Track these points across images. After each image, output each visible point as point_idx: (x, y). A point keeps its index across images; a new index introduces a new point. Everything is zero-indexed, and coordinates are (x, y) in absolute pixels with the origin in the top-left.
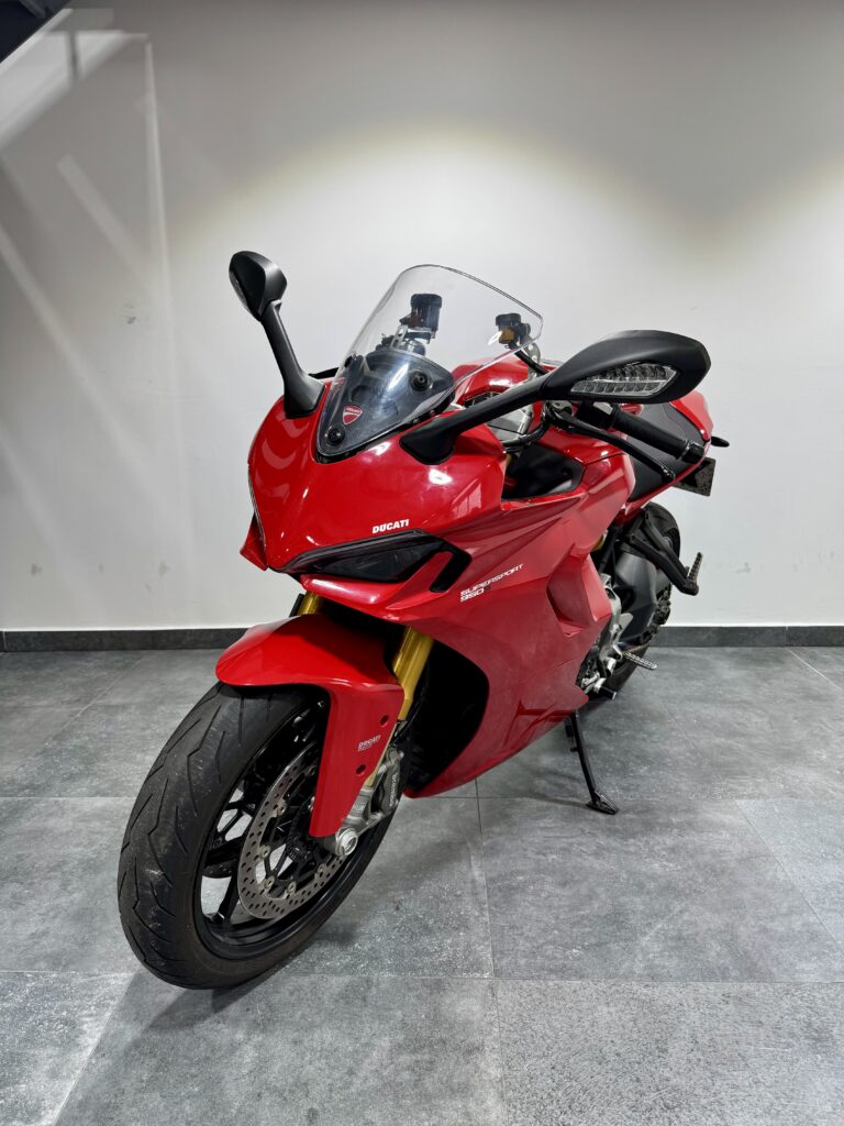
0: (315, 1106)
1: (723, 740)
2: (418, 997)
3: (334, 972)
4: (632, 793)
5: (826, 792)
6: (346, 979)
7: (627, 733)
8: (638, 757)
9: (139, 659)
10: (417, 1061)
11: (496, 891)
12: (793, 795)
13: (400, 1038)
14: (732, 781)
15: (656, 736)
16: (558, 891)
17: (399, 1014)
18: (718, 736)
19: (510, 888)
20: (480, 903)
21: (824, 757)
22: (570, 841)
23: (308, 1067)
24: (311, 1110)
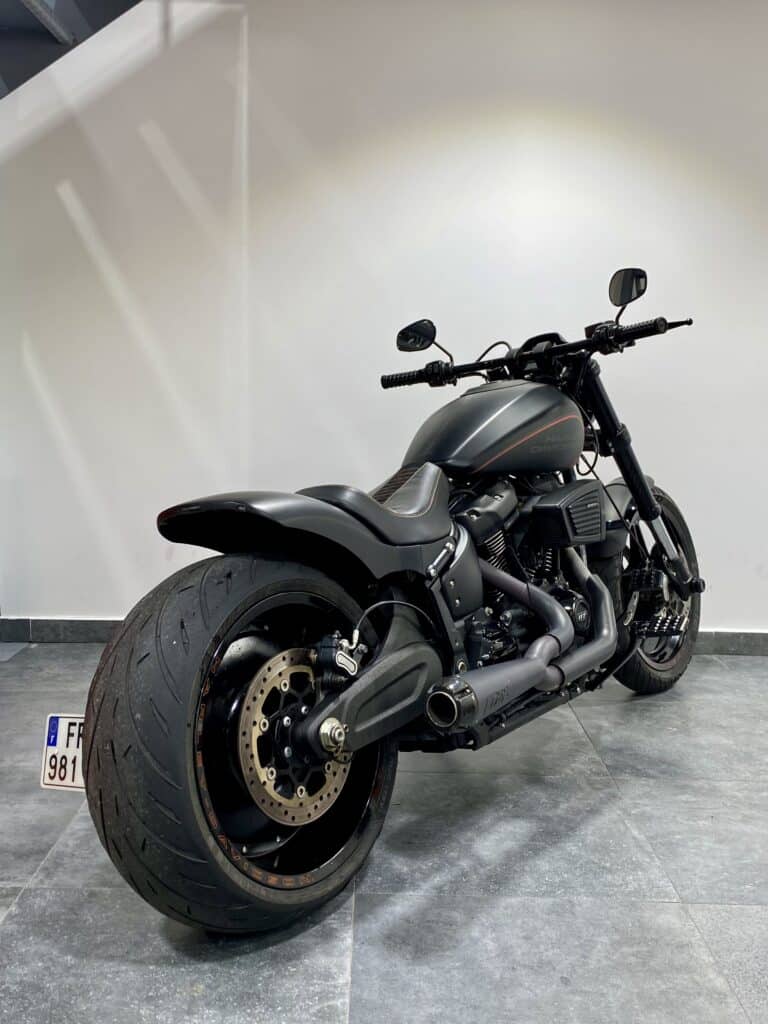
0: (565, 975)
2: (621, 913)
3: (535, 895)
6: (549, 901)
10: (638, 952)
11: (659, 845)
13: (616, 937)
16: (717, 846)
17: (608, 922)
19: (672, 844)
20: (649, 854)
22: (716, 811)
23: (545, 954)
24: (562, 978)
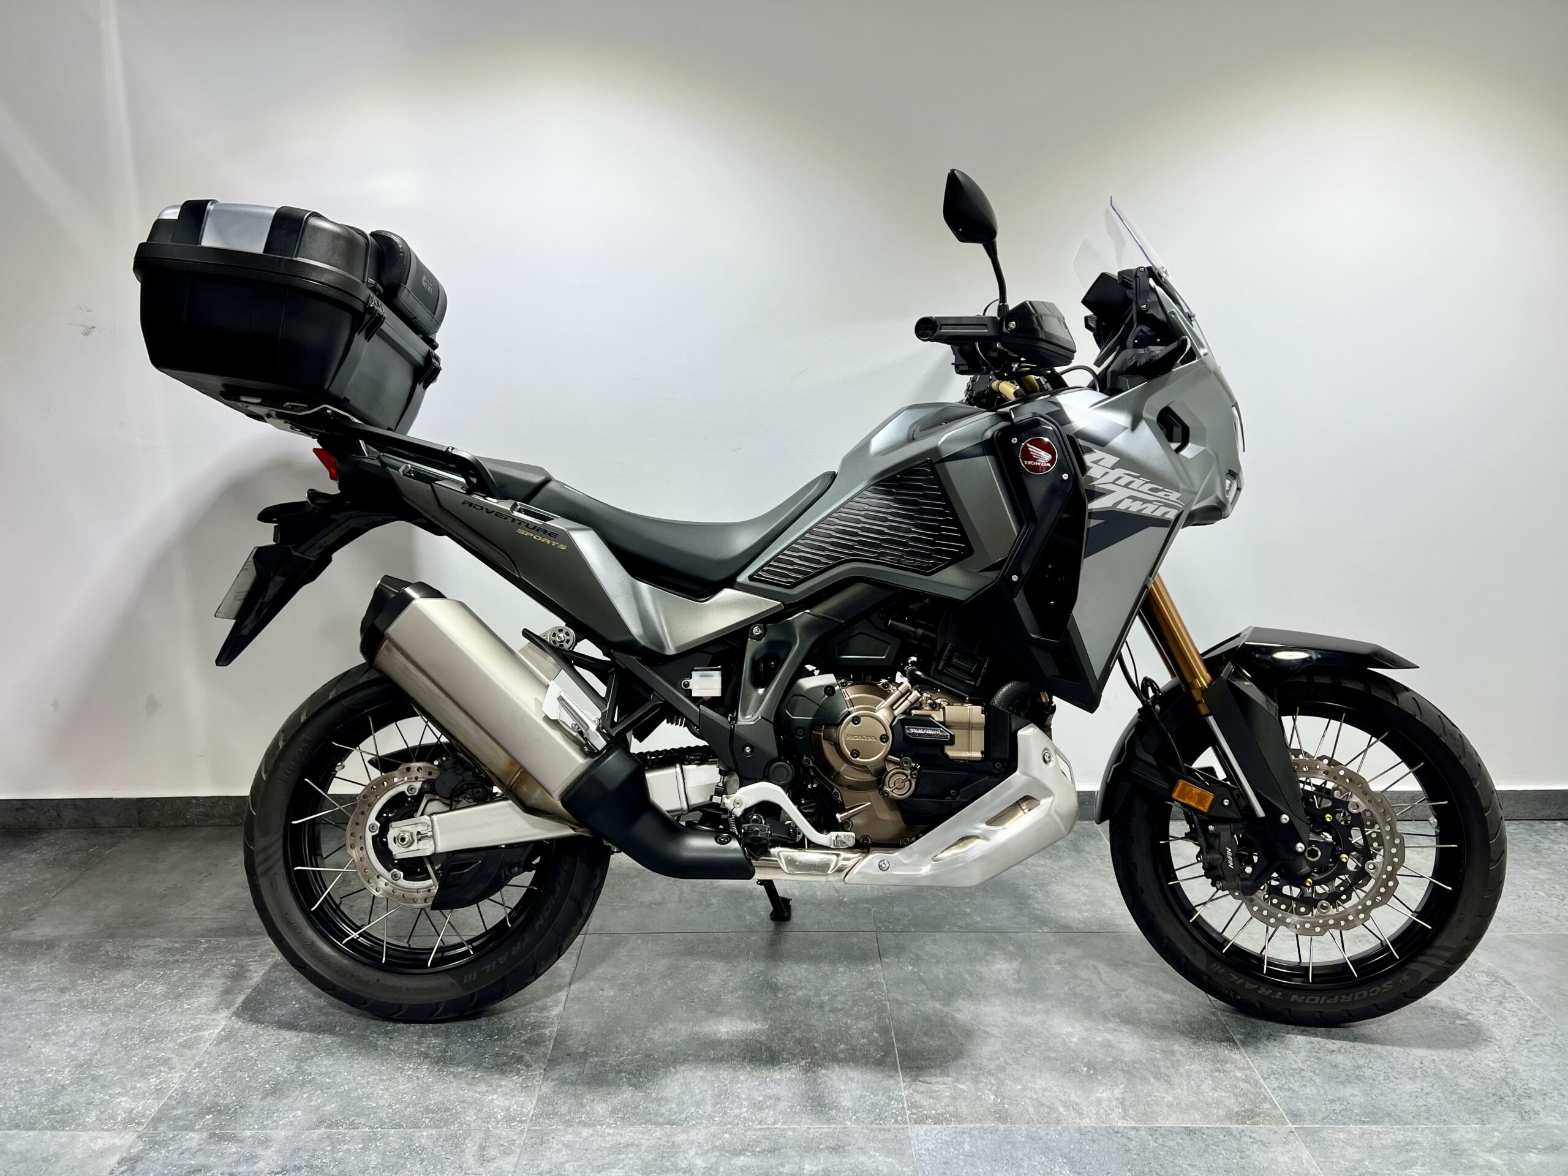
1: (937, 1005)
4: (762, 1115)
5: (1052, 1108)
7: (800, 993)
8: (799, 1041)
9: (113, 845)
12: (1002, 1116)
14: (922, 1087)
15: (840, 998)
18: (933, 997)
21: (1075, 1040)
